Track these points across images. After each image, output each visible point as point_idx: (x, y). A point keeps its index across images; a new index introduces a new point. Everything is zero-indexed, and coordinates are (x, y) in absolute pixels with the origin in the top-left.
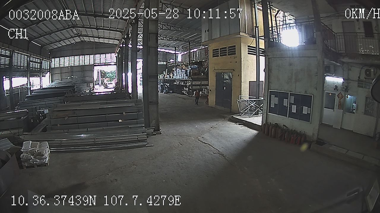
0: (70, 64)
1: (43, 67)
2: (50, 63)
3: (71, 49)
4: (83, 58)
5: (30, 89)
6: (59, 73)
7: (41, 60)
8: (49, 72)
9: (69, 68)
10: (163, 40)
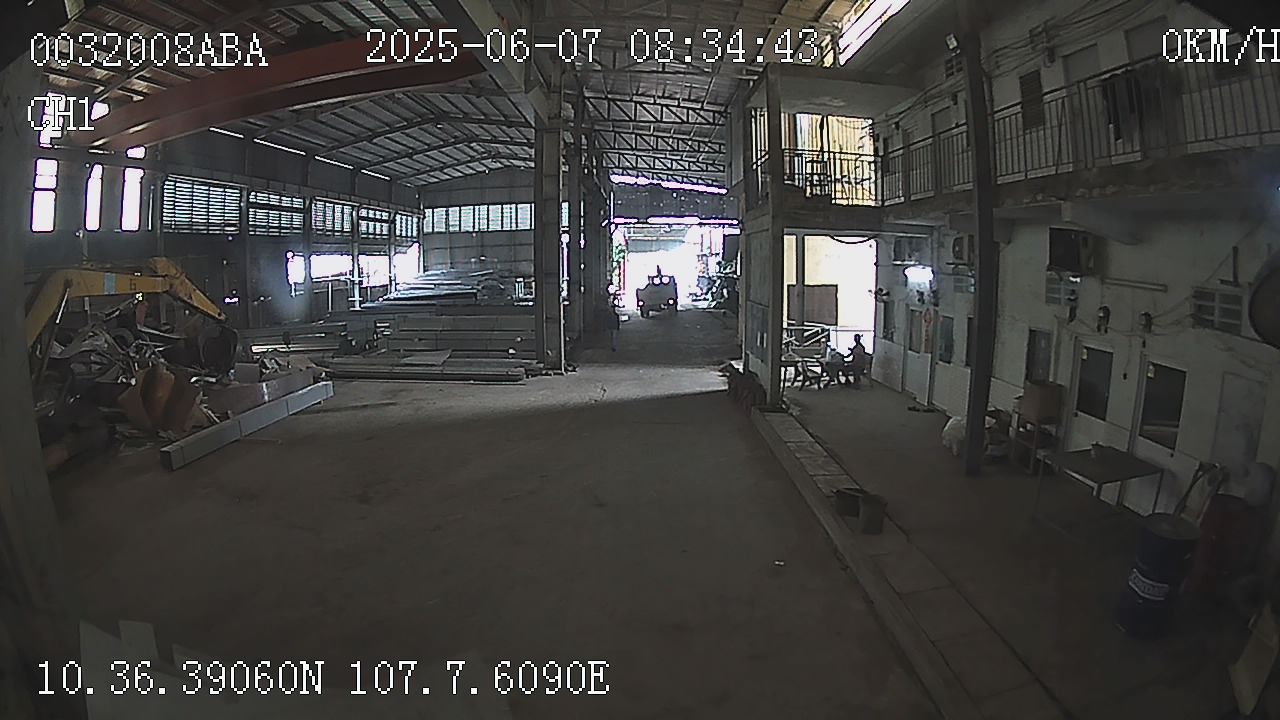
0: (477, 224)
1: (398, 233)
2: (418, 223)
3: (479, 186)
4: (514, 210)
5: (361, 282)
6: (446, 249)
7: (392, 215)
8: (417, 245)
9: (474, 235)
10: (707, 171)
